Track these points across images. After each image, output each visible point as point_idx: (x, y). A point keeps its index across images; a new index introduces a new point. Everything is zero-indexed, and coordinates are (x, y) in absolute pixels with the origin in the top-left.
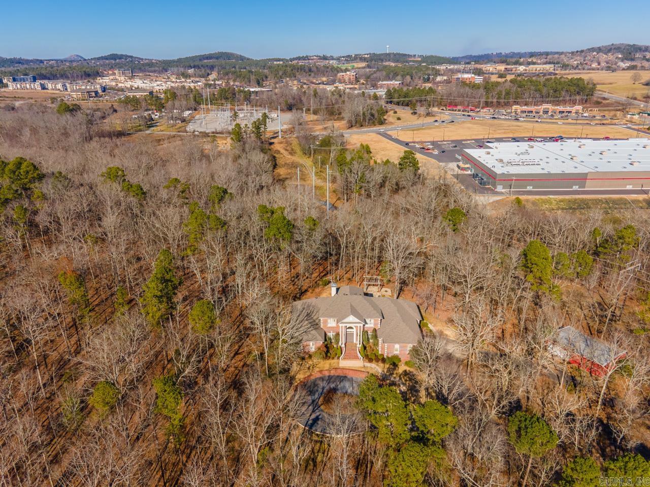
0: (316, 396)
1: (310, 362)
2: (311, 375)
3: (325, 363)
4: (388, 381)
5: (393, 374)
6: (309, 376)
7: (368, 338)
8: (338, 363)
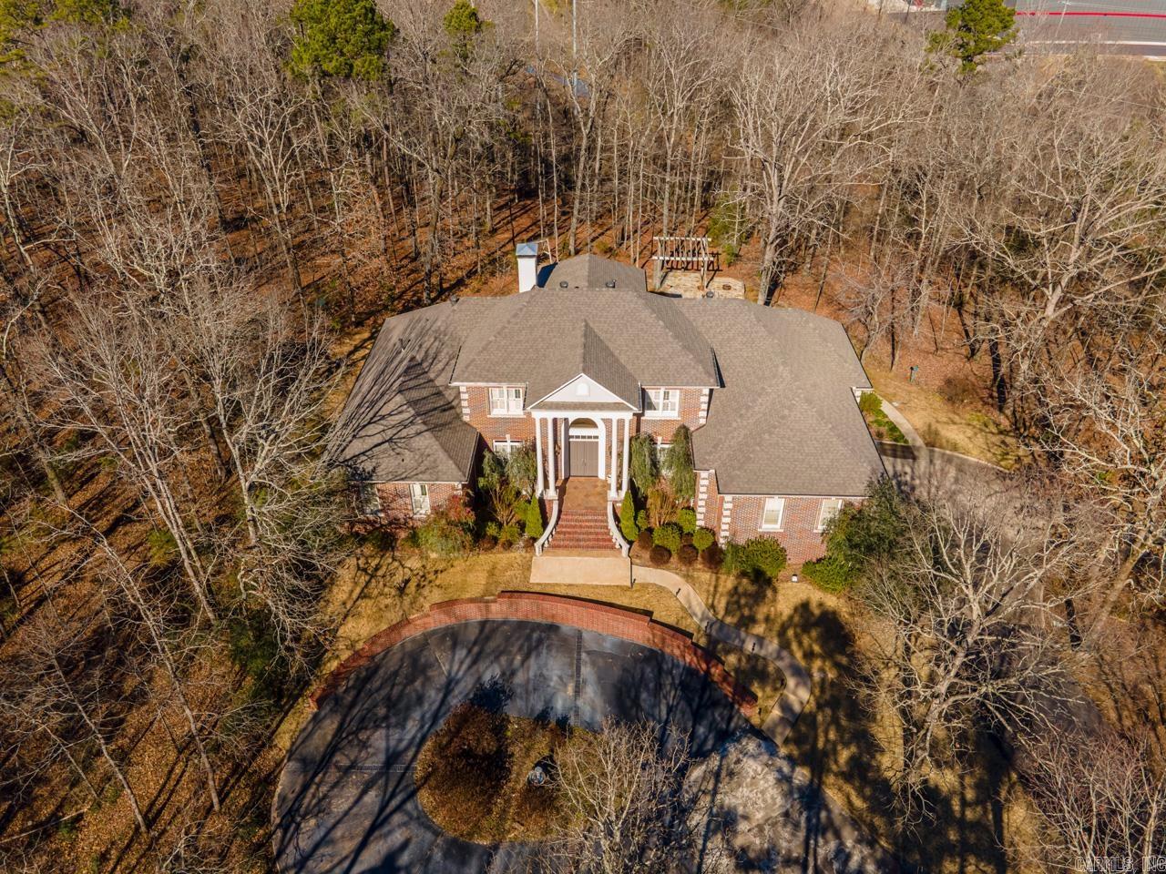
0: (412, 728)
1: (414, 563)
2: (405, 622)
3: (470, 569)
4: (732, 659)
5: (752, 620)
6: (394, 628)
7: (655, 464)
8: (527, 568)
